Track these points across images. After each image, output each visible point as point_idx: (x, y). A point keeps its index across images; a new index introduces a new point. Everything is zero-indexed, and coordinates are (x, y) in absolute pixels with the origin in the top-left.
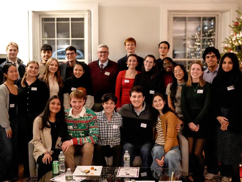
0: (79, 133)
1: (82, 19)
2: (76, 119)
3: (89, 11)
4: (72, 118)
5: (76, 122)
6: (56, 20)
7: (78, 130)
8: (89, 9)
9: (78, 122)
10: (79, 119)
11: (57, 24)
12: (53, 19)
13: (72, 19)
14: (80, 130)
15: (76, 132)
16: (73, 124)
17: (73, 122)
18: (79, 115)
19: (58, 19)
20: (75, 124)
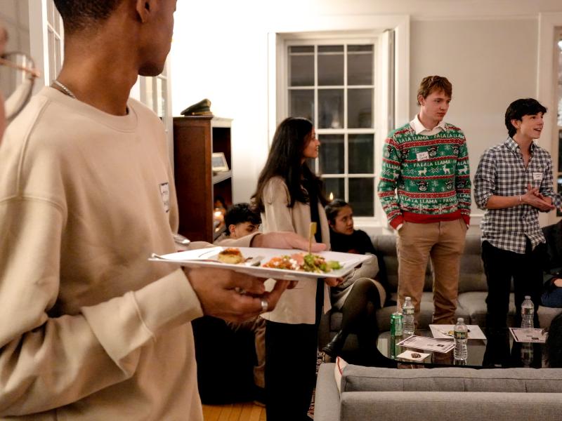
0: (441, 166)
1: (370, 47)
2: (433, 136)
3: (389, 30)
4: (423, 136)
5: (433, 143)
6: (316, 49)
7: (438, 159)
8: (389, 27)
9: (438, 142)
10: (438, 136)
11: (319, 56)
12: (311, 48)
13: (351, 48)
14: (442, 159)
15: (434, 164)
16: (427, 147)
17: (427, 143)
18: (440, 127)
19: (321, 48)
20: (431, 147)
